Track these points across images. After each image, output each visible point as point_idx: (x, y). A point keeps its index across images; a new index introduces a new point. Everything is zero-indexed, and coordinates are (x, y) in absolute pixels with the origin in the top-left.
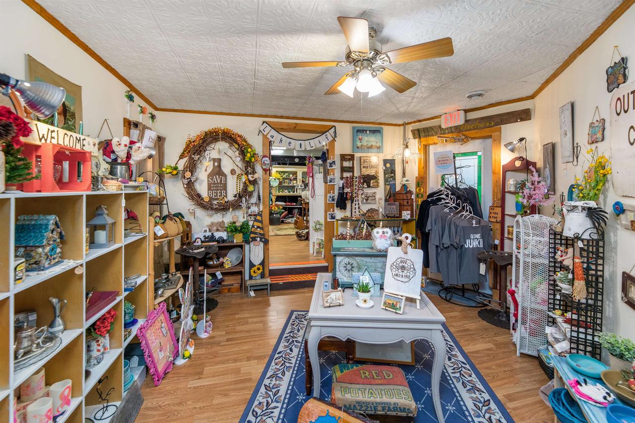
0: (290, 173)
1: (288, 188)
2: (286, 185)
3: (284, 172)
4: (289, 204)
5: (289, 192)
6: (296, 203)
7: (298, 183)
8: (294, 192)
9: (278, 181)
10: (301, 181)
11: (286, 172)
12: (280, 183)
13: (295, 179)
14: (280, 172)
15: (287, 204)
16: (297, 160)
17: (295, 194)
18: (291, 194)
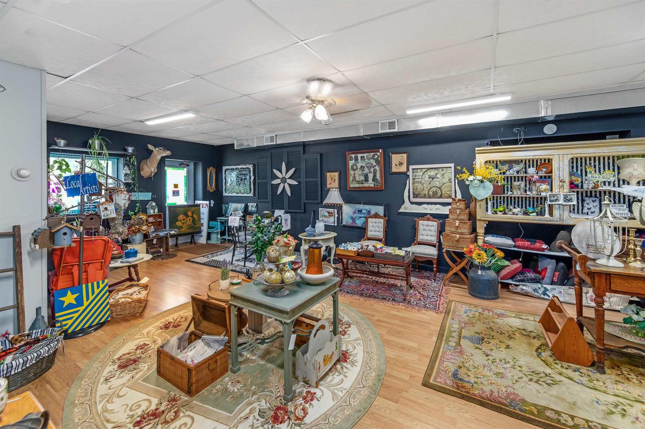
0: (527, 163)
1: (524, 202)
2: (517, 193)
3: (511, 163)
4: (527, 244)
5: (526, 213)
6: (549, 244)
7: (556, 190)
8: (541, 213)
9: (490, 187)
10: (567, 185)
11: (517, 162)
12: (498, 190)
13: (547, 178)
14: (496, 164)
15: (520, 243)
16: (550, 130)
17: (546, 219)
18: (533, 218)
